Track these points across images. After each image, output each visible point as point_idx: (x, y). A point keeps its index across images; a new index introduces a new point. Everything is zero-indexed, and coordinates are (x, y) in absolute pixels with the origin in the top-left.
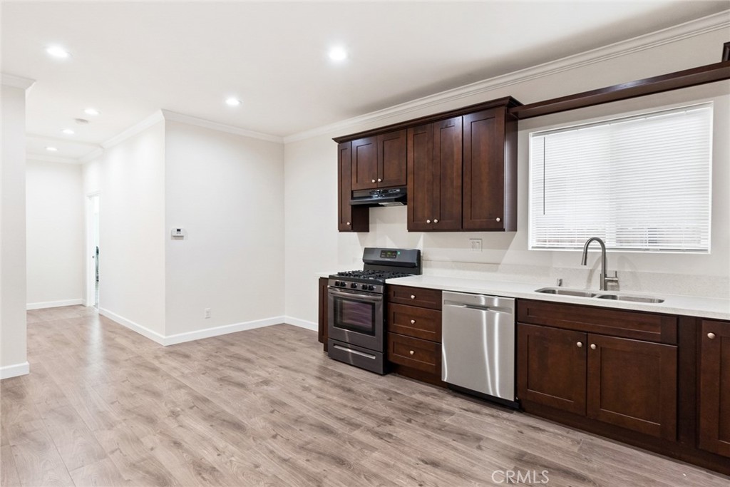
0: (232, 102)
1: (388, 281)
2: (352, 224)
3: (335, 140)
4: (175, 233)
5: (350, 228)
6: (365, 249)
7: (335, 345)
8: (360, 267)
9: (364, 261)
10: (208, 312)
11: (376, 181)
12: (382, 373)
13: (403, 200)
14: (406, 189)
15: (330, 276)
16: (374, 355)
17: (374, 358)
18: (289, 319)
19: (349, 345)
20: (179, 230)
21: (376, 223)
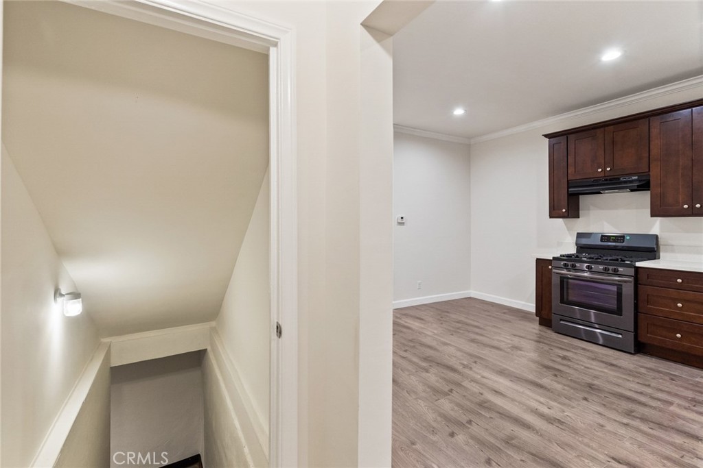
0: (459, 112)
1: (638, 264)
2: (568, 211)
3: (546, 136)
4: (400, 221)
5: (566, 214)
6: (578, 233)
7: (561, 320)
8: (572, 250)
9: (576, 244)
10: (419, 284)
11: (604, 170)
12: (633, 352)
13: (644, 186)
14: (649, 175)
15: (553, 258)
16: (621, 334)
17: (620, 336)
18: (474, 294)
19: (597, 326)
20: (402, 218)
21: (589, 210)
